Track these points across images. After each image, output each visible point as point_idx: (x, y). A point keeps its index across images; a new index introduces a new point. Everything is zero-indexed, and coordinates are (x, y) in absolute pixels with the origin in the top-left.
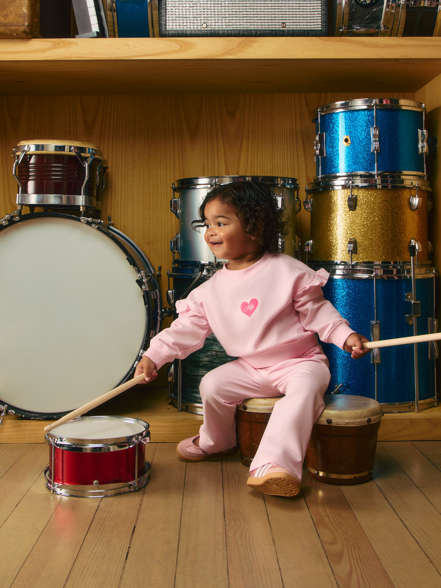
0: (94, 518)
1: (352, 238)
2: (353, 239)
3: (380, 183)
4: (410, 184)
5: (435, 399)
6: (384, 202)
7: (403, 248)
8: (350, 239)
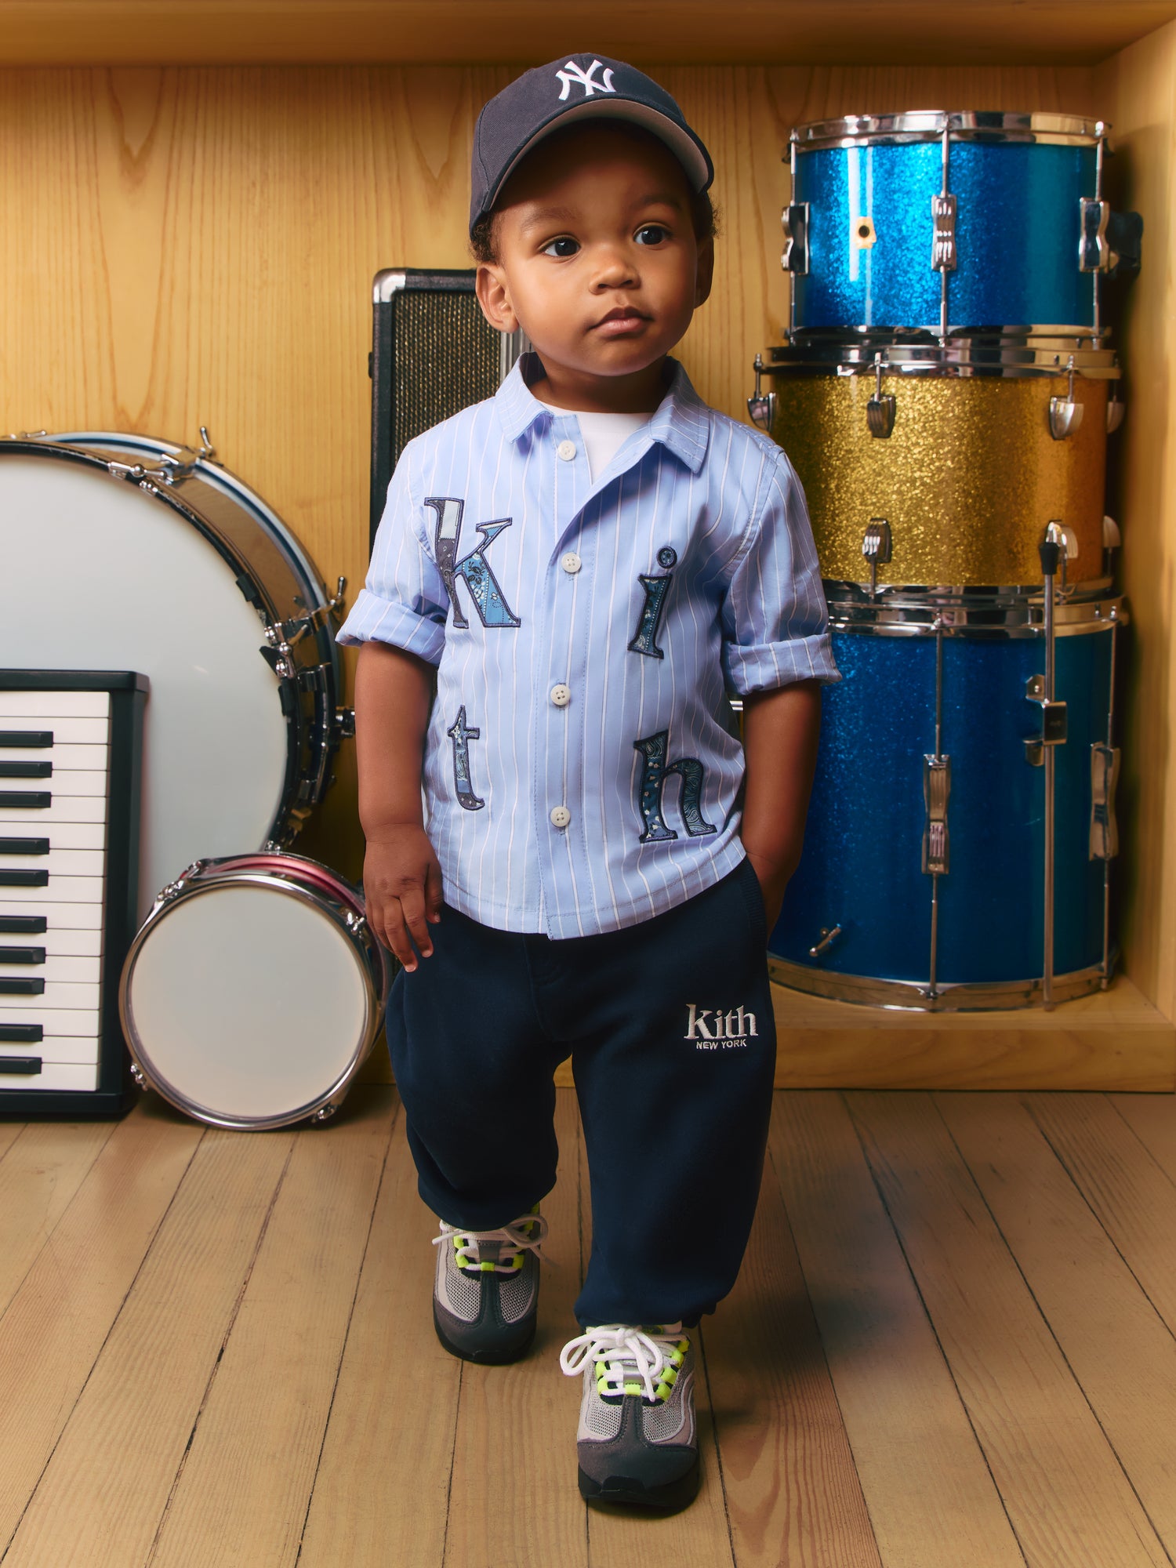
0: (117, 1321)
1: (878, 516)
2: (881, 519)
3: (967, 361)
4: (1052, 362)
5: (1101, 970)
6: (973, 417)
7: (1023, 547)
8: (872, 520)
